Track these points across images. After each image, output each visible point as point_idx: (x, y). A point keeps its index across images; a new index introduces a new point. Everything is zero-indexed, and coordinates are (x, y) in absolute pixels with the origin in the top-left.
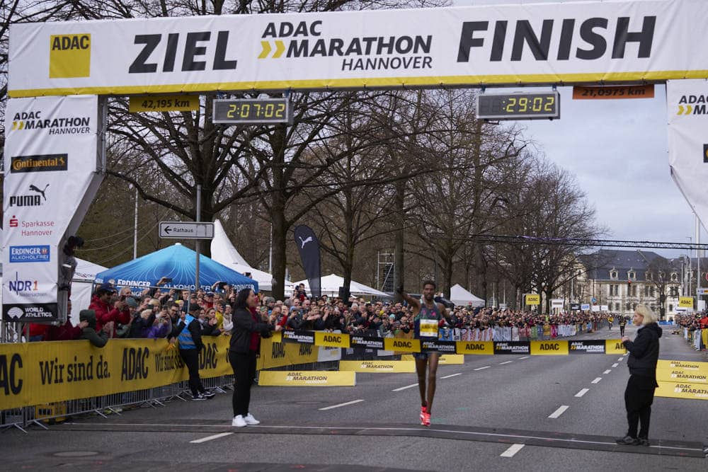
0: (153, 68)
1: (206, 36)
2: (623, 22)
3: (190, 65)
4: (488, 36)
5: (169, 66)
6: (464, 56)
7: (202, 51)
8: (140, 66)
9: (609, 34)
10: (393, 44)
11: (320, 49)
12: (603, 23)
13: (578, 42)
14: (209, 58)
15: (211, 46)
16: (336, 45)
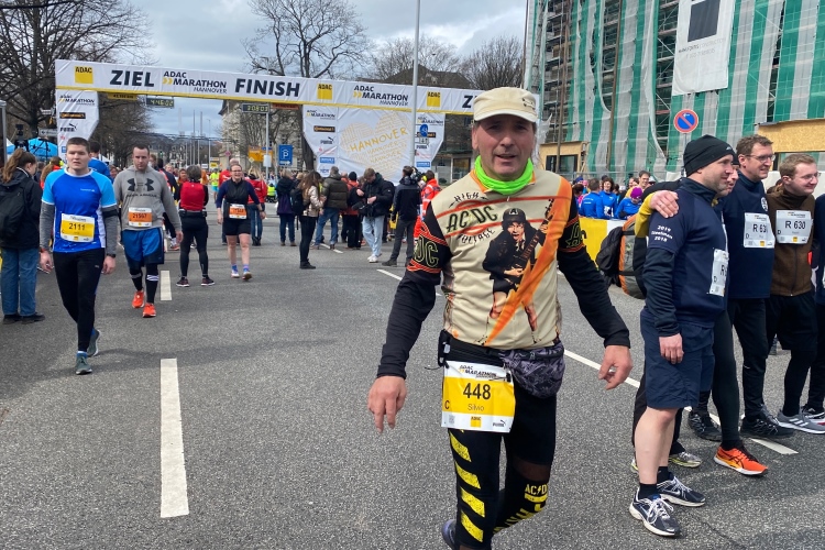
0: (120, 83)
1: (141, 73)
2: (290, 84)
3: (135, 84)
4: (246, 84)
5: (127, 83)
6: (237, 90)
7: (140, 79)
8: (114, 82)
9: (285, 88)
10: (213, 84)
11: (186, 83)
12: (283, 84)
13: (275, 89)
14: (143, 81)
15: (144, 77)
16: (192, 82)
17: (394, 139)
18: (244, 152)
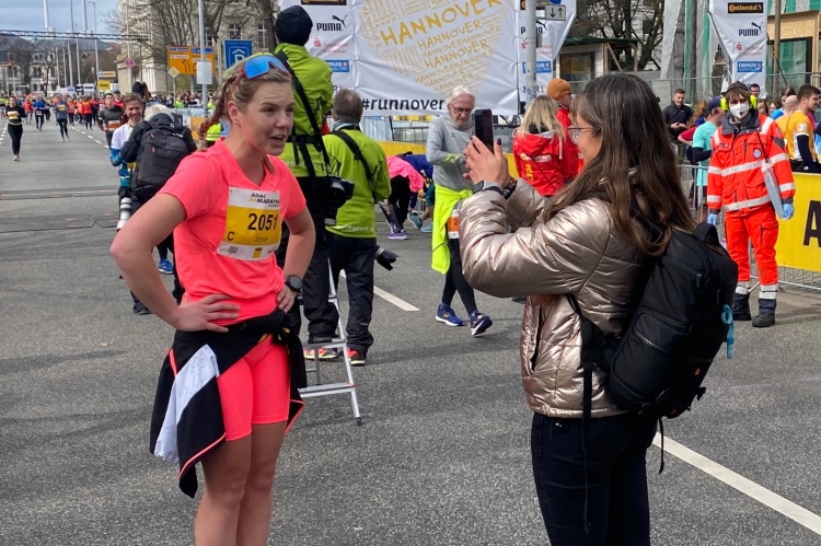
17: (473, 17)
18: (161, 58)
